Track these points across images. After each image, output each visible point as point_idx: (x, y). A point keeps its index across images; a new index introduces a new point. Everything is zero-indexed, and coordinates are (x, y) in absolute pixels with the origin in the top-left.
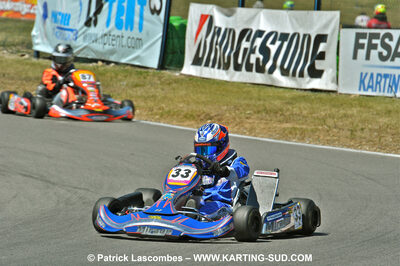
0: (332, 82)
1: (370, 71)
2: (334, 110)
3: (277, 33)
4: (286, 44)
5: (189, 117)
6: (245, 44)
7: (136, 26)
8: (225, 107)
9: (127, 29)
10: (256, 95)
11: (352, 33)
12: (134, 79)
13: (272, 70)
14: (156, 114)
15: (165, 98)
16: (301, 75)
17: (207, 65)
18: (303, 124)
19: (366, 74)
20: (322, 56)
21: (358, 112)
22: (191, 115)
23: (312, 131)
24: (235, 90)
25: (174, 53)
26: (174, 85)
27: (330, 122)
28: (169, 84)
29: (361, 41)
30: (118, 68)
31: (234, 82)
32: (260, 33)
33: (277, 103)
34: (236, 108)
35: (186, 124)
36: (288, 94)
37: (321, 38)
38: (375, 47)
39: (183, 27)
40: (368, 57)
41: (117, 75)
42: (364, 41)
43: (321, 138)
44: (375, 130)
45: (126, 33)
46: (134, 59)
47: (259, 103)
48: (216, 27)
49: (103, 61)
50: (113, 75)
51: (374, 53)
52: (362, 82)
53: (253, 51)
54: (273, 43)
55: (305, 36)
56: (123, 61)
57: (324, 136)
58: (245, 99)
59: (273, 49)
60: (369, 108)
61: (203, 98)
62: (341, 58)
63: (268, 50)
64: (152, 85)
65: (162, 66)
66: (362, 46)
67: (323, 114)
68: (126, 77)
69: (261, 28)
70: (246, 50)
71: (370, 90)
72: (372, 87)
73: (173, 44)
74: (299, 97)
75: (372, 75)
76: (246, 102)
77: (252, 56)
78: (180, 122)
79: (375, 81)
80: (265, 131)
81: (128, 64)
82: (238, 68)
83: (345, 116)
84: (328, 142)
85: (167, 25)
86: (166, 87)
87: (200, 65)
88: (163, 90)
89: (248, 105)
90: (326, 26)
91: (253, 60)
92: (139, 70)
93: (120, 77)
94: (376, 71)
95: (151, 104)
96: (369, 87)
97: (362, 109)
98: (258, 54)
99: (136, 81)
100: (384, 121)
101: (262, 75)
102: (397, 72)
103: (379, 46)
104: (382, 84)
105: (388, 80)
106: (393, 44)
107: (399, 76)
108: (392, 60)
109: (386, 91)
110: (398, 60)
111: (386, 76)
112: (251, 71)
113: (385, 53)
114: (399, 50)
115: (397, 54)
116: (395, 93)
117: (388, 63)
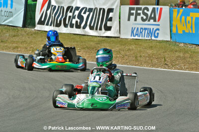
0: (117, 32)
1: (137, 26)
2: (123, 47)
3: (86, 8)
4: (92, 13)
6: (70, 14)
7: (9, 5)
9: (4, 7)
10: (79, 40)
11: (127, 7)
14: (30, 50)
15: (31, 42)
16: (101, 29)
17: (47, 24)
19: (135, 28)
20: (111, 19)
21: (135, 47)
24: (67, 38)
26: (34, 35)
27: (123, 53)
29: (132, 12)
32: (77, 8)
33: (92, 44)
36: (95, 39)
37: (110, 10)
38: (139, 14)
40: (136, 20)
41: (2, 31)
42: (134, 12)
43: (120, 61)
44: (147, 57)
45: (4, 9)
46: (9, 22)
47: (82, 44)
48: (52, 6)
52: (132, 32)
53: (74, 17)
54: (85, 13)
55: (101, 9)
56: (3, 23)
57: (122, 60)
58: (74, 42)
59: (85, 16)
62: (121, 20)
64: (23, 35)
65: (24, 26)
66: (132, 14)
67: (118, 49)
68: (7, 31)
69: (78, 6)
70: (70, 17)
71: (137, 36)
72: (138, 35)
74: (104, 40)
75: (138, 28)
77: (74, 20)
81: (5, 25)
82: (66, 26)
83: (129, 49)
84: (124, 63)
86: (31, 36)
88: (29, 38)
90: (113, 4)
91: (74, 22)
92: (12, 28)
93: (4, 32)
94: (140, 27)
95: (25, 45)
96: (136, 34)
97: (137, 46)
98: (77, 19)
99: (13, 34)
100: (150, 52)
101: (79, 29)
102: (151, 27)
103: (142, 14)
104: (143, 33)
105: (146, 31)
106: (149, 13)
107: (153, 29)
108: (149, 21)
109: (146, 36)
110: (152, 21)
111: (145, 29)
112: (73, 27)
113: (145, 17)
114: (153, 16)
115: (151, 18)
116: (151, 37)
117: (147, 22)
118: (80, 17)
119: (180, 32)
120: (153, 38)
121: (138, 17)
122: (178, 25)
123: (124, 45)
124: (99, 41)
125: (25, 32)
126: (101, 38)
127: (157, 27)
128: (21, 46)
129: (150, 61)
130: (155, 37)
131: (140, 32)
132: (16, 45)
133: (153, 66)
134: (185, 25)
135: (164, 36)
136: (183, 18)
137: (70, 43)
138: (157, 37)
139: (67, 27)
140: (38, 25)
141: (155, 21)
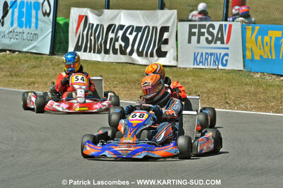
0: (174, 59)
3: (133, 27)
4: (140, 34)
6: (111, 35)
7: (33, 25)
9: (26, 27)
10: (120, 71)
11: (187, 25)
12: (33, 63)
13: (131, 53)
15: (55, 75)
16: (152, 55)
17: (85, 51)
19: (198, 53)
20: (166, 42)
21: (192, 80)
24: (105, 68)
25: (60, 43)
28: (58, 65)
29: (193, 30)
30: (21, 55)
31: (104, 62)
32: (121, 27)
33: (135, 76)
34: (106, 80)
37: (165, 29)
39: (67, 25)
40: (198, 42)
41: (20, 60)
42: (195, 30)
45: (26, 30)
46: (32, 49)
47: (122, 76)
48: (90, 24)
49: (10, 51)
50: (18, 60)
51: (203, 39)
52: (195, 59)
53: (117, 40)
54: (131, 33)
55: (153, 28)
56: (25, 50)
58: (112, 74)
59: (131, 38)
60: (200, 77)
62: (179, 42)
63: (128, 39)
64: (46, 66)
65: (52, 52)
66: (194, 34)
68: (27, 61)
69: (122, 23)
70: (112, 39)
71: (201, 64)
72: (202, 62)
73: (60, 37)
75: (202, 53)
76: (113, 76)
77: (116, 43)
79: (204, 58)
80: (128, 96)
81: (28, 52)
82: (107, 52)
85: (55, 23)
86: (56, 68)
87: (80, 51)
88: (54, 69)
89: (115, 78)
90: (168, 20)
91: (117, 46)
92: (35, 55)
93: (22, 61)
94: (204, 51)
95: (45, 80)
96: (200, 62)
97: (195, 78)
100: (210, 85)
103: (206, 34)
104: (209, 60)
105: (213, 57)
106: (215, 32)
107: (220, 54)
108: (215, 43)
109: (212, 64)
111: (211, 54)
112: (117, 54)
113: (210, 38)
114: (220, 36)
115: (218, 39)
117: (213, 45)
118: (125, 39)
119: (257, 58)
120: (220, 67)
121: (202, 38)
122: (253, 49)
127: (226, 51)
128: (40, 80)
129: (206, 99)
130: (223, 65)
132: (33, 80)
134: (262, 47)
135: (235, 64)
136: (260, 37)
138: (225, 65)
141: (222, 43)
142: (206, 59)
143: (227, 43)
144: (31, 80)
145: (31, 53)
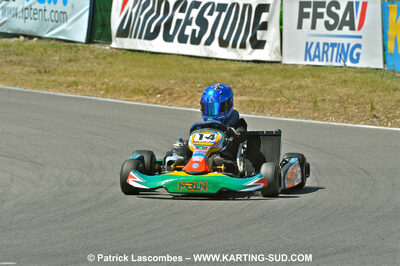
0: (276, 52)
1: (316, 40)
2: (287, 81)
3: (214, 4)
4: (224, 14)
5: (136, 91)
8: (173, 82)
9: (50, 2)
10: (198, 68)
11: (296, 2)
12: (65, 54)
14: (101, 90)
15: (104, 73)
18: (260, 96)
19: (312, 43)
20: (264, 26)
21: (313, 82)
22: (139, 90)
23: (271, 103)
26: (109, 59)
27: (286, 93)
28: (104, 58)
29: (306, 10)
30: (42, 42)
32: (196, 4)
34: (184, 81)
35: (134, 99)
36: (232, 66)
37: (263, 8)
38: (321, 15)
40: (313, 27)
41: (45, 50)
42: (309, 10)
43: (282, 109)
44: (335, 101)
45: (49, 7)
46: (59, 33)
47: (205, 75)
49: (25, 36)
50: (42, 50)
51: (320, 22)
52: (308, 51)
53: (189, 23)
54: (211, 14)
55: (245, 5)
56: (47, 35)
57: (285, 108)
58: (189, 72)
59: (211, 20)
60: (323, 78)
61: (145, 72)
62: (284, 27)
63: (206, 22)
64: (87, 59)
65: (90, 39)
66: (307, 15)
67: (277, 85)
68: (56, 51)
70: (179, 21)
71: (317, 60)
72: (318, 57)
74: (250, 68)
75: (318, 44)
77: (188, 27)
78: (128, 97)
81: (51, 39)
83: (300, 86)
84: (291, 115)
86: (102, 61)
88: (99, 64)
89: (196, 78)
92: (63, 44)
93: (49, 53)
95: (92, 79)
96: (315, 56)
97: (316, 79)
98: (194, 26)
99: (68, 56)
100: (342, 91)
101: (196, 46)
102: (345, 41)
103: (325, 15)
104: (329, 53)
105: (336, 49)
106: (340, 13)
107: (349, 45)
108: (340, 28)
109: (334, 60)
110: (346, 29)
111: (333, 45)
112: (185, 42)
113: (332, 22)
114: (348, 19)
115: (344, 23)
116: (345, 62)
117: (336, 32)
118: (201, 22)
120: (349, 63)
121: (318, 21)
123: (289, 78)
124: (239, 70)
125: (92, 52)
126: (244, 65)
127: (357, 41)
128: (83, 79)
129: (342, 110)
130: (353, 61)
131: (324, 52)
132: (73, 78)
133: (349, 120)
135: (371, 59)
137: (180, 74)
138: (357, 61)
139: (172, 41)
140: (118, 39)
141: (352, 28)
142: (325, 52)
143: (360, 28)
144: (71, 79)
145: (58, 40)
